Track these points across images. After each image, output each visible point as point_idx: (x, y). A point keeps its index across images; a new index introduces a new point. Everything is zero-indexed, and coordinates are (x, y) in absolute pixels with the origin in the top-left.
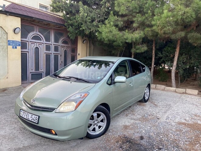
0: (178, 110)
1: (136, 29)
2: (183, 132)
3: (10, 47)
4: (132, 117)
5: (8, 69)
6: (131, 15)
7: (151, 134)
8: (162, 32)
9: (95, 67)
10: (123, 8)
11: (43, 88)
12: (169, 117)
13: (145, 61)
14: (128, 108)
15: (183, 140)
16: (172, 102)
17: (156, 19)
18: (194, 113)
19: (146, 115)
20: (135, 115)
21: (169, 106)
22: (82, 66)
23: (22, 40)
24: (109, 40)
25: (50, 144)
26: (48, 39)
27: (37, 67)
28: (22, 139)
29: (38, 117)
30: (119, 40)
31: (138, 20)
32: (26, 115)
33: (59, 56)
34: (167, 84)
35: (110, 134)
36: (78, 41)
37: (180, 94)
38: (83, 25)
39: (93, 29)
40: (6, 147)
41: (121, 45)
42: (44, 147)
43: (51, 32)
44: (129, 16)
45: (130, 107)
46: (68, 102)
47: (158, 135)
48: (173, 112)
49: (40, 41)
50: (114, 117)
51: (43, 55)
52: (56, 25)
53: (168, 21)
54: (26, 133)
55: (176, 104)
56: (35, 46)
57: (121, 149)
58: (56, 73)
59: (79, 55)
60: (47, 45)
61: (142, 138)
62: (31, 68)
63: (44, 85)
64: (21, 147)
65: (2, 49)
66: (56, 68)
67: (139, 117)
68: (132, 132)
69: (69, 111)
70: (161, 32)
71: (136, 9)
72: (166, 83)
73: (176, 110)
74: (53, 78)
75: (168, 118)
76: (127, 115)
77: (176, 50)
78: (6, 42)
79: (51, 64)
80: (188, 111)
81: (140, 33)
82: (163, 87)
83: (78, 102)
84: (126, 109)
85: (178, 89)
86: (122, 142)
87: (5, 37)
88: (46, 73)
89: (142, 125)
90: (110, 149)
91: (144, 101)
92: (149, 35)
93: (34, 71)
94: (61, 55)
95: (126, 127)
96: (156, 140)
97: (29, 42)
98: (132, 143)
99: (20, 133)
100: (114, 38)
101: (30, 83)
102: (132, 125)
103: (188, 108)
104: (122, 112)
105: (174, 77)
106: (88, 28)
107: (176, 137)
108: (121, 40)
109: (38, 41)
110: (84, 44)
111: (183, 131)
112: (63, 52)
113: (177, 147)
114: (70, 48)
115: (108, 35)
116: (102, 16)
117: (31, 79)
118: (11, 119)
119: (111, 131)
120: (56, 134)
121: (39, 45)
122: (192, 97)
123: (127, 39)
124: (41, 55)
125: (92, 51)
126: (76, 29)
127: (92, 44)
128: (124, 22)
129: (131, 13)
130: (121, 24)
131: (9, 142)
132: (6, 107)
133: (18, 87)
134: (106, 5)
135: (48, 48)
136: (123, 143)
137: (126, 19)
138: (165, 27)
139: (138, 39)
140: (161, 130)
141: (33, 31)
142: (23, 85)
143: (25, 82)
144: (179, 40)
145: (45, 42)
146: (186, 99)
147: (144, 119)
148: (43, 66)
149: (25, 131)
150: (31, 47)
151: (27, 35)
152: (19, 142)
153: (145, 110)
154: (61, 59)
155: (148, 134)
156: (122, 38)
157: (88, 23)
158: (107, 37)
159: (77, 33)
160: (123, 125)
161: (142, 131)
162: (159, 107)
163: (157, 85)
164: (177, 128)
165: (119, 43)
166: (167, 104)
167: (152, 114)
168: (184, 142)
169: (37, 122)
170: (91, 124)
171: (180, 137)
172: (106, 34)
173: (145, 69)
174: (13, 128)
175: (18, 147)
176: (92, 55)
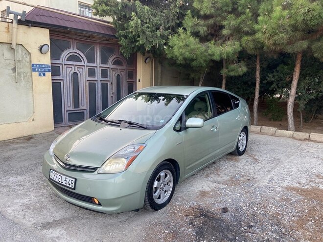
0: (291, 167)
1: (227, 38)
2: (291, 202)
3: (35, 74)
4: (216, 178)
5: (34, 107)
6: (219, 15)
7: (240, 204)
8: (271, 42)
10: (206, 5)
12: (274, 178)
13: (244, 88)
14: (210, 165)
15: (289, 214)
16: (284, 154)
17: (262, 21)
18: (315, 172)
19: (237, 175)
20: (220, 176)
21: (277, 162)
22: (144, 100)
23: (53, 62)
24: (185, 59)
25: (91, 217)
26: (91, 59)
27: (77, 103)
28: (52, 210)
29: (74, 180)
30: (201, 58)
31: (230, 24)
32: (58, 176)
33: (109, 84)
34: (281, 125)
35: (177, 203)
36: (138, 60)
37: (300, 142)
38: (140, 38)
39: (156, 42)
40: (30, 221)
41: (205, 64)
42: (82, 221)
43: (95, 48)
44: (216, 17)
45: (214, 163)
46: (116, 158)
47: (251, 205)
48: (282, 171)
49: (79, 63)
50: (188, 178)
51: (84, 83)
52: (103, 37)
53: (282, 25)
54: (58, 202)
55: (290, 157)
56: (73, 71)
57: (191, 226)
58: (101, 114)
59: (139, 81)
60: (89, 68)
61: (225, 210)
62: (68, 104)
63: (86, 131)
64: (51, 221)
65: (24, 78)
67: (226, 178)
68: (213, 200)
69: (117, 171)
70: (268, 43)
71: (228, 6)
72: (280, 123)
73: (287, 167)
74: (97, 123)
75: (271, 180)
76: (207, 176)
77: (295, 69)
78: (29, 66)
79: (97, 97)
80: (306, 169)
81: (235, 45)
82: (272, 129)
83: (130, 158)
84: (208, 167)
85: (298, 133)
86: (195, 215)
87: (28, 60)
88: (90, 111)
89: (228, 191)
91: (237, 153)
92: (250, 47)
93: (72, 108)
94: (112, 83)
95: (203, 194)
96: (247, 213)
97: (63, 65)
98: (208, 217)
99: (49, 201)
100: (192, 55)
101: (68, 126)
102: (213, 190)
103: (309, 165)
104: (200, 171)
105: (292, 114)
106: (148, 42)
107: (279, 209)
108: (204, 58)
109: (77, 62)
110: (147, 65)
111: (292, 200)
112: (115, 78)
113: (277, 225)
114: (125, 71)
115: (184, 51)
116: (172, 20)
117: (68, 121)
118: (38, 181)
119: (180, 199)
120: (100, 204)
121: (78, 69)
122: (319, 147)
123: (213, 55)
124: (82, 84)
125: (160, 75)
126: (132, 42)
127: (158, 64)
128: (208, 27)
129: (219, 12)
130: (203, 30)
131: (34, 214)
132: (31, 164)
133: (49, 133)
134: (177, 3)
135: (92, 73)
136: (196, 217)
137: (211, 21)
138: (276, 34)
139: (230, 55)
140: (257, 198)
141: (69, 47)
142: (56, 130)
143: (59, 125)
144: (300, 53)
145: (86, 64)
146: (307, 150)
147: (234, 182)
148: (85, 101)
149: (57, 198)
150: (67, 73)
151: (60, 54)
152: (48, 214)
153: (238, 168)
154: (112, 89)
155: (235, 204)
156: (206, 54)
157: (147, 33)
158: (181, 55)
159: (134, 48)
160: (200, 191)
161: (227, 200)
162: (261, 163)
163: (264, 127)
164: (283, 195)
165: (200, 63)
166: (274, 158)
167: (248, 175)
168: (291, 217)
169: (73, 187)
170: (156, 188)
171: (285, 209)
172: (181, 50)
173: (238, 103)
174: (41, 194)
175: (46, 221)
176: (159, 81)
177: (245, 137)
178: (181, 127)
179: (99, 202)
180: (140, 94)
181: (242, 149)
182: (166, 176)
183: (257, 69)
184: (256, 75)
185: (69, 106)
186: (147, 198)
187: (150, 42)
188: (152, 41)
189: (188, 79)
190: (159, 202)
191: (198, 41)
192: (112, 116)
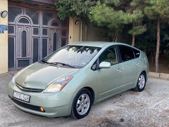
2: (167, 118)
4: (120, 104)
7: (133, 118)
8: (162, 12)
9: (87, 52)
11: (32, 73)
12: (159, 105)
19: (134, 103)
20: (123, 103)
21: (165, 96)
22: (73, 51)
23: (10, 23)
24: (102, 23)
25: (38, 121)
26: (36, 22)
27: (24, 53)
28: (14, 117)
29: (29, 97)
30: (114, 22)
32: (19, 95)
33: (48, 39)
35: (92, 116)
38: (73, 6)
39: (84, 10)
41: (117, 27)
42: (33, 123)
43: (39, 13)
45: (121, 95)
46: (55, 84)
47: (139, 119)
48: (167, 101)
49: (27, 24)
51: (30, 39)
52: (45, 6)
54: (17, 113)
56: (23, 30)
57: (99, 126)
58: (44, 59)
59: (71, 38)
60: (34, 27)
61: (122, 120)
62: (18, 54)
63: (32, 71)
64: (14, 122)
66: (45, 54)
67: (126, 104)
68: (116, 116)
74: (42, 64)
75: (157, 106)
76: (114, 103)
81: (138, 13)
83: (63, 84)
86: (102, 122)
88: (33, 59)
89: (127, 111)
90: (89, 126)
92: (150, 14)
93: (20, 57)
94: (50, 39)
95: (110, 112)
96: (136, 122)
97: (16, 25)
98: (111, 123)
99: (11, 113)
100: (107, 20)
101: (17, 70)
102: (117, 110)
106: (78, 9)
107: (157, 121)
108: (116, 22)
109: (26, 24)
110: (76, 26)
112: (53, 35)
114: (60, 31)
115: (101, 17)
117: (17, 66)
118: (2, 102)
119: (94, 114)
120: (44, 111)
121: (26, 29)
123: (123, 20)
124: (29, 40)
125: (86, 33)
126: (67, 9)
127: (85, 25)
130: (116, 2)
131: (3, 119)
133: (5, 74)
135: (36, 31)
138: (165, 7)
139: (135, 20)
140: (145, 115)
141: (21, 13)
142: (10, 72)
143: (12, 69)
145: (33, 25)
147: (132, 106)
148: (30, 52)
149: (15, 111)
150: (18, 31)
151: (14, 18)
152: (11, 119)
153: (136, 99)
154: (50, 43)
155: (129, 118)
156: (118, 19)
157: (78, 3)
158: (99, 20)
159: (68, 13)
160: (108, 111)
161: (125, 116)
162: (153, 96)
163: (162, 74)
164: (162, 114)
165: (114, 26)
166: (164, 94)
167: (142, 102)
168: (163, 125)
169: (28, 101)
170: (79, 105)
171: (161, 121)
172: (99, 17)
173: (139, 55)
174: (5, 109)
175: (11, 122)
176: (85, 38)
177: (144, 79)
178: (96, 67)
179: (44, 110)
180: (71, 47)
181: (141, 87)
182: (85, 98)
183: (158, 30)
184: (157, 35)
185: (19, 55)
186: (73, 110)
187: (79, 9)
188: (82, 9)
189: (107, 36)
190: (81, 114)
191: (113, 10)
192: (51, 60)
